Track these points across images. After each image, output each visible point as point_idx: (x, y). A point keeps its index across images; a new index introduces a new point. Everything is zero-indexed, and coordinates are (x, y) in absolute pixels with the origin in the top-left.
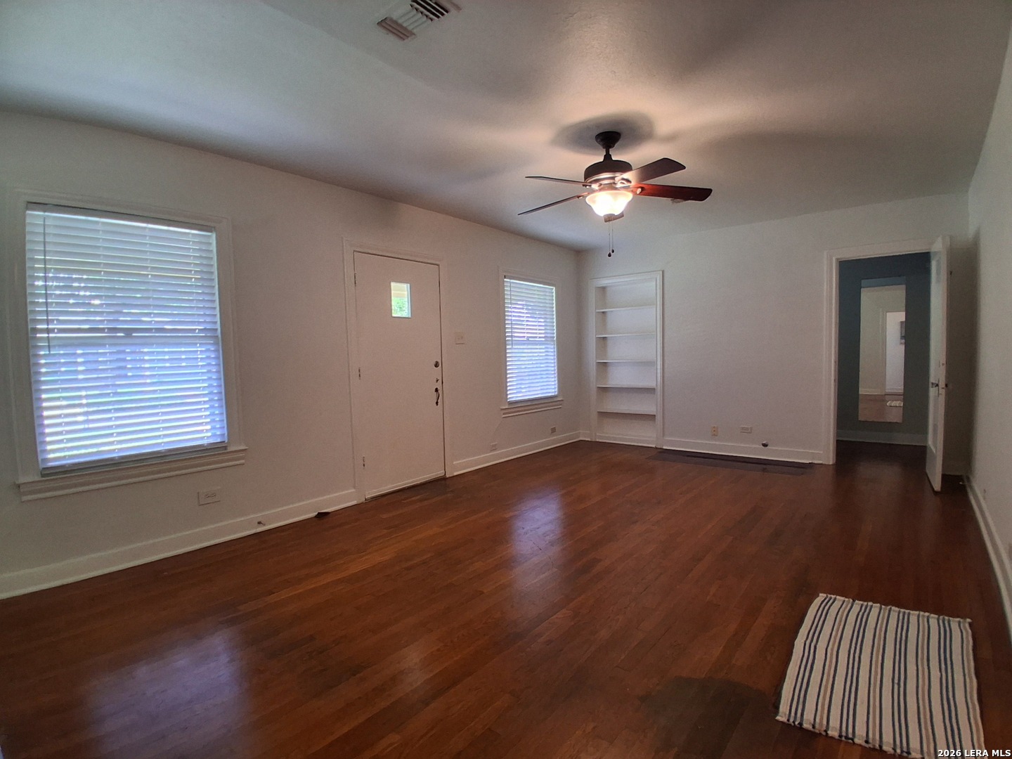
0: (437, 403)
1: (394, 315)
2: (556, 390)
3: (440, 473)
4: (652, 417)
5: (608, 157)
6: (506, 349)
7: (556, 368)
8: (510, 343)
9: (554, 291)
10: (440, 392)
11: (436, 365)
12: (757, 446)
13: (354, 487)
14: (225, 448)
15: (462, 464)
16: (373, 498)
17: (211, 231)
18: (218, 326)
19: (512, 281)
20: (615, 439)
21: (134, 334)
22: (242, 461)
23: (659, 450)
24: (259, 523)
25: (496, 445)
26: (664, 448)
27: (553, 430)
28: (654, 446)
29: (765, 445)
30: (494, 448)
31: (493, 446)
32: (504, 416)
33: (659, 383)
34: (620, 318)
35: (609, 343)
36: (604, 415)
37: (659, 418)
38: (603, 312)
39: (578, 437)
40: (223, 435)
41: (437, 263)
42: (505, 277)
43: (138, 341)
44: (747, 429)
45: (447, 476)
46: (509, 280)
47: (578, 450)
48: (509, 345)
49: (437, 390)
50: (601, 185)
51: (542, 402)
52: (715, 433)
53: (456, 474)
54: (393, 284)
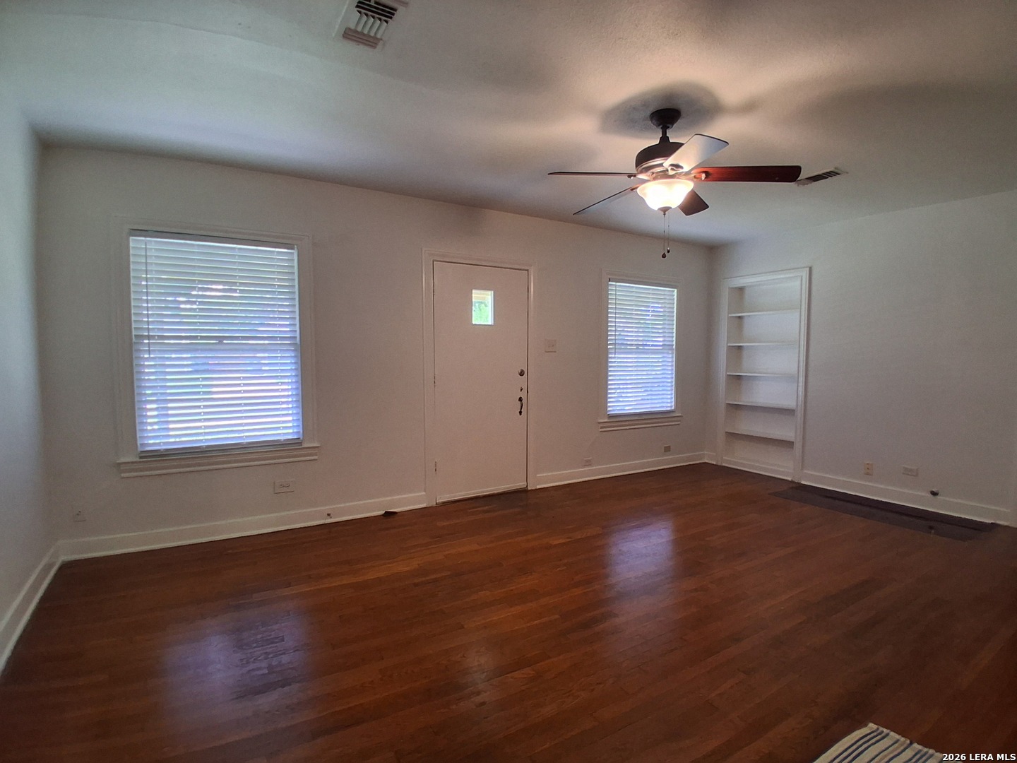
0: (520, 413)
1: (474, 323)
2: (673, 404)
3: (520, 484)
4: (789, 444)
5: (664, 139)
6: (607, 358)
7: (674, 380)
8: (613, 351)
9: (675, 293)
10: (524, 401)
11: (522, 374)
12: (923, 494)
13: (425, 492)
14: (300, 444)
15: (546, 478)
16: (443, 503)
17: (293, 249)
18: (298, 335)
19: (618, 284)
20: (744, 465)
21: (225, 342)
22: (316, 457)
23: (794, 485)
24: (329, 515)
25: (590, 461)
26: (803, 482)
27: (667, 449)
28: (790, 479)
29: (934, 494)
30: (588, 463)
31: (587, 461)
32: (601, 430)
33: (800, 404)
34: (762, 324)
35: (745, 353)
36: (732, 436)
37: (798, 446)
38: (739, 317)
39: (701, 459)
40: (298, 432)
41: (526, 268)
42: (610, 281)
43: (228, 347)
44: (911, 470)
45: (529, 488)
46: (614, 283)
47: (698, 473)
48: (611, 353)
49: (520, 399)
50: (653, 173)
51: (650, 417)
52: (868, 472)
53: (538, 487)
54: (474, 291)
